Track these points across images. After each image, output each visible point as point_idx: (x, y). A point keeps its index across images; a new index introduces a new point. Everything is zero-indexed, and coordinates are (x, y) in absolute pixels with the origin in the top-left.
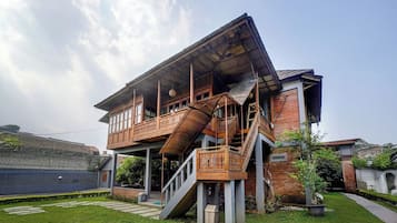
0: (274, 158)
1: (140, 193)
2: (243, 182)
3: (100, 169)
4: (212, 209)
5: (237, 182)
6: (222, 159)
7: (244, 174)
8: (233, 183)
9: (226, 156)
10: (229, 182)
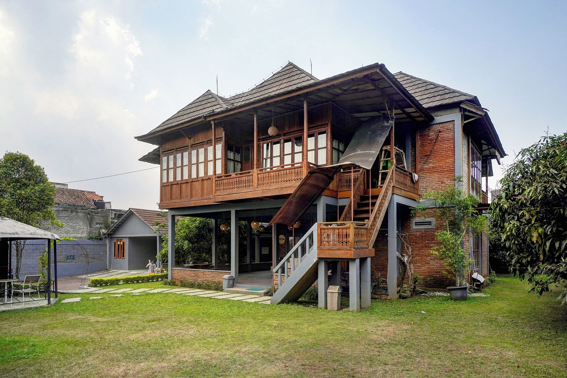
0: (417, 224)
1: (225, 276)
2: (369, 260)
3: (110, 235)
4: (335, 289)
5: (363, 261)
6: (347, 236)
7: (370, 251)
8: (358, 261)
9: (351, 232)
10: (353, 260)
